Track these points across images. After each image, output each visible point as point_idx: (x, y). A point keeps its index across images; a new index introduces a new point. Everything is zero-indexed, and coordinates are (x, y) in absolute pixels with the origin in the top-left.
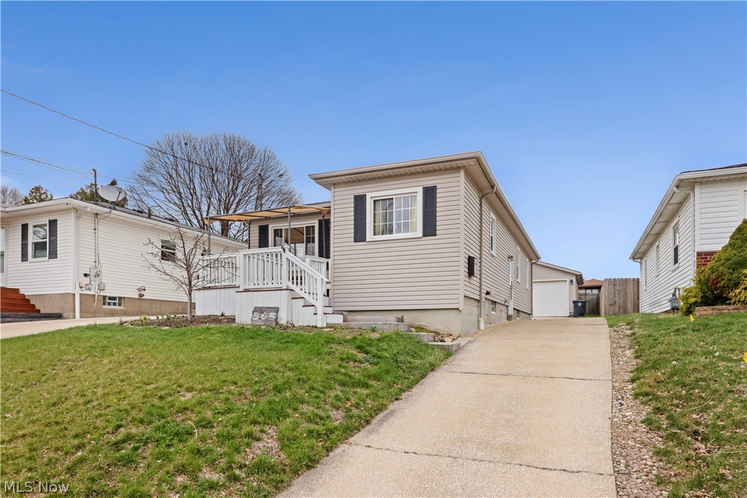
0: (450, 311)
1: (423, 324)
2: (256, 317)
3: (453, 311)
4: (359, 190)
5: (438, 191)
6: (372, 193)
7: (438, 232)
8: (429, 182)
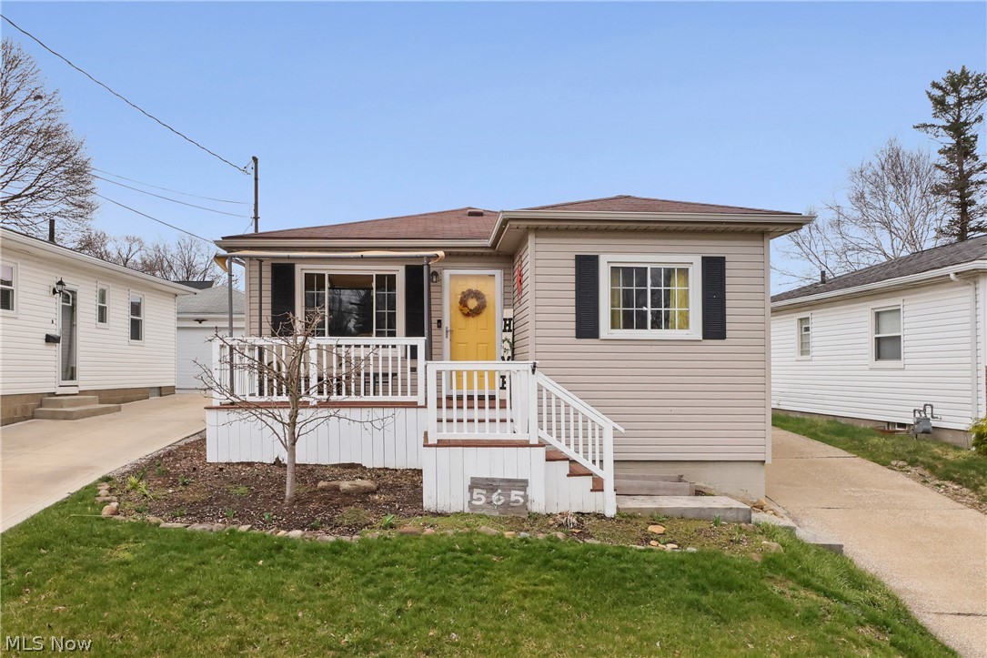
0: (747, 464)
1: (704, 485)
2: (479, 499)
3: (752, 464)
4: (586, 247)
5: (728, 265)
6: (611, 256)
7: (728, 334)
8: (715, 248)
